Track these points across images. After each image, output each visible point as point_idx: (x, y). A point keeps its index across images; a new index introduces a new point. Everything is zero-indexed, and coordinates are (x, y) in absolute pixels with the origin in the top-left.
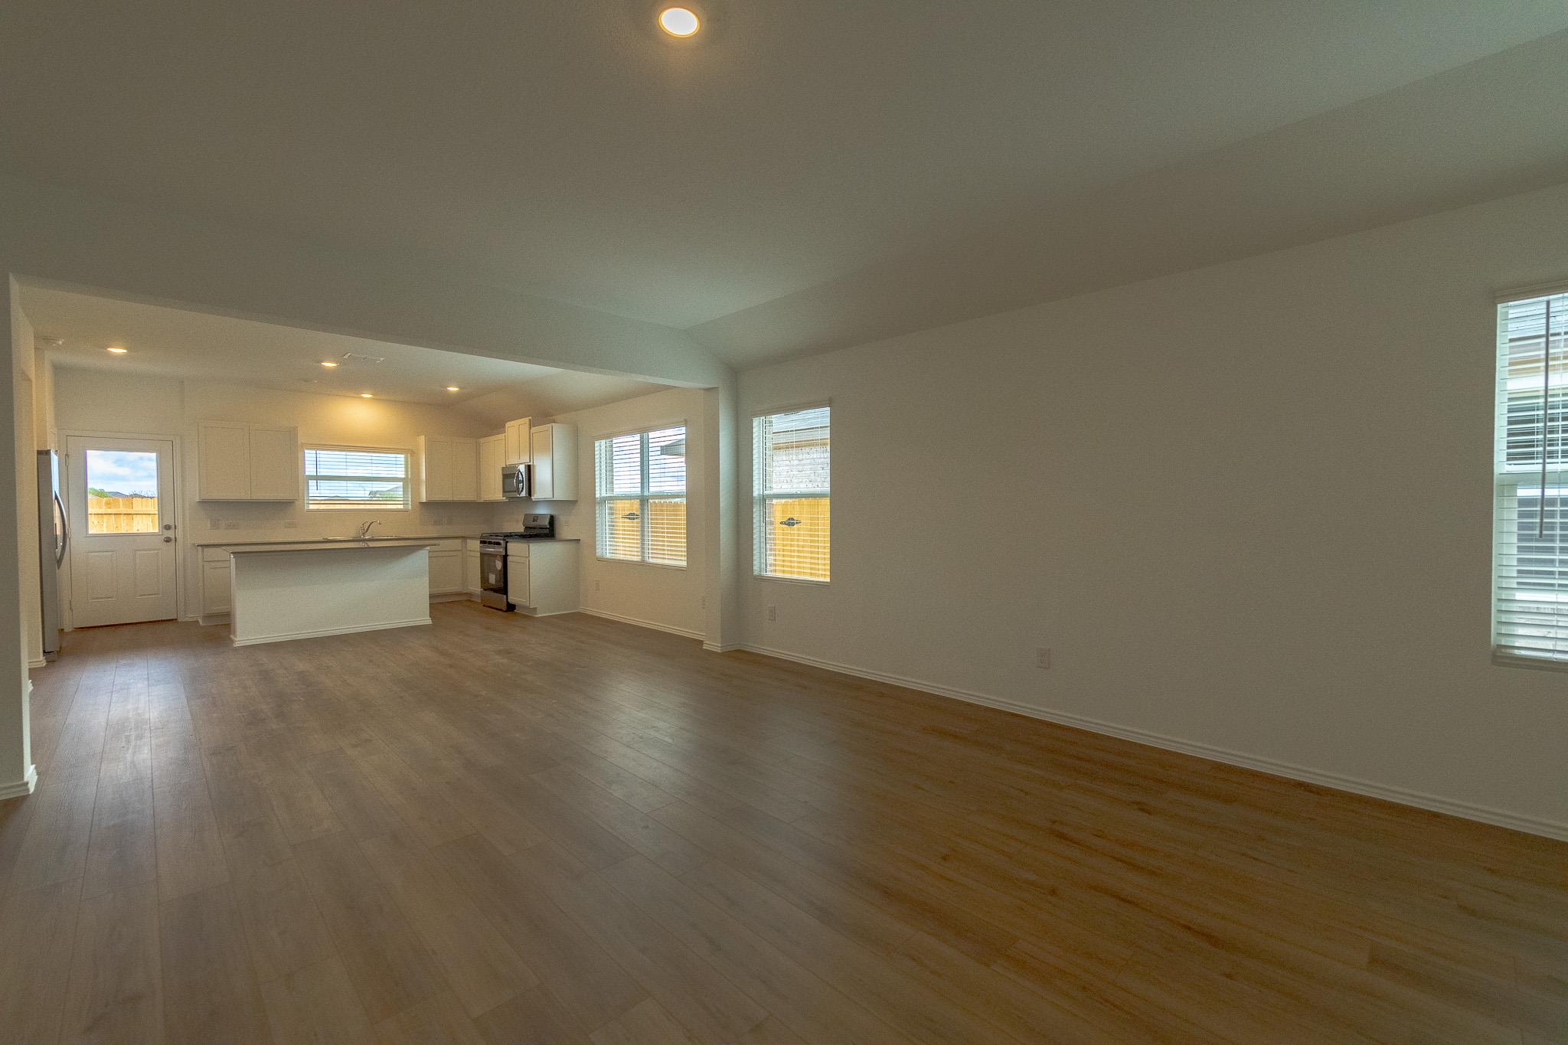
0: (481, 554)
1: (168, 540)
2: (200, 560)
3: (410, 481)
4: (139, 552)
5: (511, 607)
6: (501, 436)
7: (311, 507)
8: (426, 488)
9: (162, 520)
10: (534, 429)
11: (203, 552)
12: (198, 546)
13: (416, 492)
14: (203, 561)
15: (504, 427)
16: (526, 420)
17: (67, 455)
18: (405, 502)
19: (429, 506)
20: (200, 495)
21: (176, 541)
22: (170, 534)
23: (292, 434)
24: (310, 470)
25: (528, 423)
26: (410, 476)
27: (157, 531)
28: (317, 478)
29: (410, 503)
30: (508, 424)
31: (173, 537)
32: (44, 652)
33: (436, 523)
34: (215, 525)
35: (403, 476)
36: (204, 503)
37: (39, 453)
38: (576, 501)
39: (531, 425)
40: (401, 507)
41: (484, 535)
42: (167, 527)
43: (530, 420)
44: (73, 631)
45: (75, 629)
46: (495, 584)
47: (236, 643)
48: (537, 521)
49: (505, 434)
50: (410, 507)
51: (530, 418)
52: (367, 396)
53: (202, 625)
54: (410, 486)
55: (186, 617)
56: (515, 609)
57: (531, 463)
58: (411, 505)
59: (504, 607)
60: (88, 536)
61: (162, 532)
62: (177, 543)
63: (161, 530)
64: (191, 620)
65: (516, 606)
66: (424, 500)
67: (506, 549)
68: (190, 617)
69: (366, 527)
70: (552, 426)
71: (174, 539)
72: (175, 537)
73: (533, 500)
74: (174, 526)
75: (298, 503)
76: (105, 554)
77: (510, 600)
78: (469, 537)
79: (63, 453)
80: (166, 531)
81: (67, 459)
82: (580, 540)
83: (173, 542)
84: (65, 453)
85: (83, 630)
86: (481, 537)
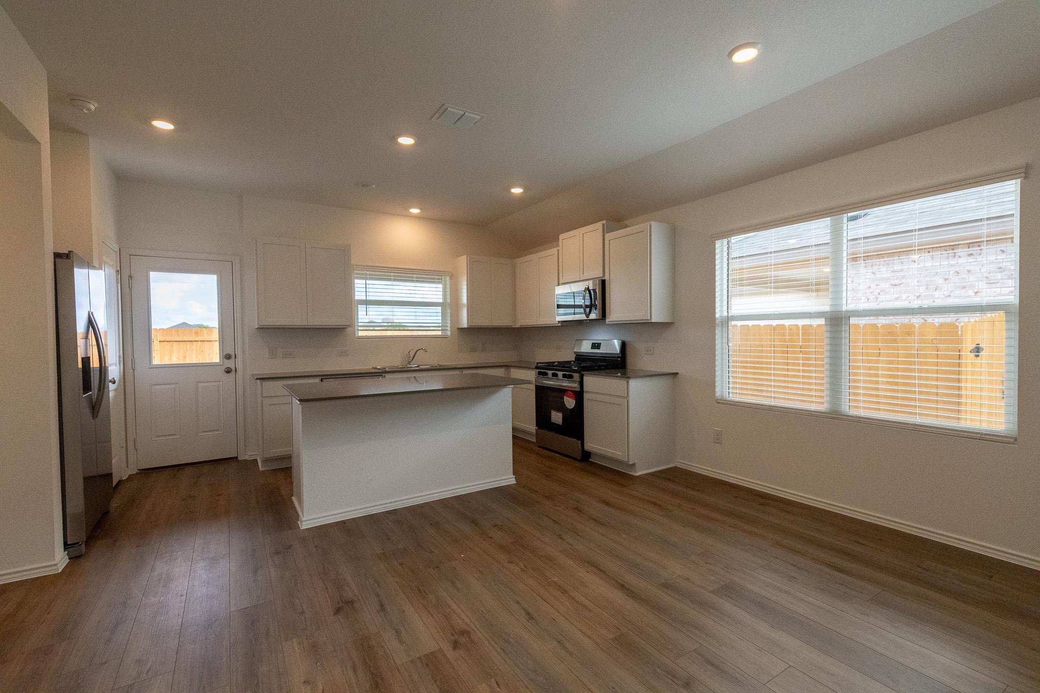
0: (536, 386)
1: (228, 371)
2: (259, 396)
3: (450, 306)
4: (201, 384)
5: (586, 456)
6: (554, 251)
7: (361, 334)
8: (468, 312)
9: (223, 350)
10: (611, 235)
11: (262, 385)
12: (257, 379)
13: (455, 316)
14: (262, 396)
15: (557, 239)
16: (599, 226)
17: (130, 277)
18: (444, 328)
19: (471, 332)
20: (258, 323)
21: (236, 371)
22: (230, 364)
23: (345, 251)
24: (359, 295)
25: (601, 229)
26: (449, 301)
27: (218, 361)
28: (367, 303)
29: (449, 329)
30: (561, 237)
31: (233, 368)
32: (65, 544)
33: (473, 350)
34: (273, 354)
35: (441, 301)
36: (266, 331)
38: (672, 323)
39: (606, 230)
40: (440, 333)
41: (539, 365)
42: (228, 357)
43: (603, 225)
44: (137, 474)
45: (139, 471)
46: (561, 424)
47: (303, 524)
48: (599, 349)
49: (558, 248)
50: (449, 333)
51: (604, 222)
52: (415, 211)
53: (261, 469)
54: (449, 311)
55: (246, 455)
56: (590, 457)
57: (606, 278)
58: (451, 331)
59: (579, 456)
60: (152, 367)
61: (223, 362)
62: (237, 373)
63: (222, 360)
64: (250, 459)
65: (593, 454)
66: (465, 326)
67: (581, 383)
68: (250, 455)
69: (412, 355)
70: (649, 225)
71: (234, 370)
72: (236, 368)
73: (607, 323)
74: (235, 355)
75: (349, 329)
76: (168, 386)
77: (586, 448)
78: (514, 366)
79: (126, 274)
80: (226, 361)
81: (130, 281)
82: (677, 373)
83: (233, 373)
84: (128, 274)
85: (146, 472)
86: (537, 368)
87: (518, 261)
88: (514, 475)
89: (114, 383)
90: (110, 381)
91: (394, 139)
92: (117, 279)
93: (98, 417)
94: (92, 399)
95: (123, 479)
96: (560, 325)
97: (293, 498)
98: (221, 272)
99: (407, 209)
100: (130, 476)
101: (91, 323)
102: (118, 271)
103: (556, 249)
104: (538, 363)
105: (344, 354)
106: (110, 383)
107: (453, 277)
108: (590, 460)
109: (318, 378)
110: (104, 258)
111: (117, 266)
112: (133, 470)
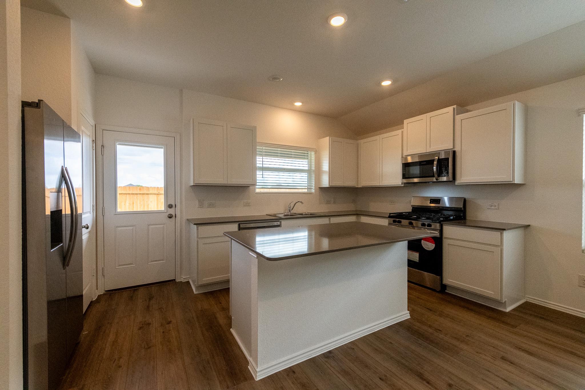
1: (170, 217)
2: (194, 237)
3: (314, 172)
4: (151, 226)
5: (444, 287)
6: (398, 132)
7: (258, 190)
8: (329, 176)
9: (167, 201)
10: (458, 117)
11: (198, 229)
12: (194, 223)
13: (318, 179)
14: (197, 237)
15: (403, 123)
16: (450, 109)
17: (103, 146)
18: (309, 187)
19: (331, 190)
21: (176, 217)
22: (171, 211)
23: (253, 131)
24: (259, 164)
25: (452, 112)
26: (313, 168)
27: (163, 209)
28: (263, 169)
29: (313, 188)
30: (405, 121)
31: (174, 215)
33: (328, 202)
34: (201, 205)
35: (307, 168)
36: (198, 187)
37: (25, 104)
38: (524, 184)
39: (455, 113)
40: (306, 191)
41: (391, 215)
42: (170, 206)
43: (454, 109)
44: (104, 294)
45: (105, 292)
46: (418, 261)
47: (258, 374)
48: (439, 204)
49: (402, 130)
50: (313, 191)
51: (455, 106)
52: (298, 104)
53: (195, 292)
54: (313, 176)
55: (182, 278)
56: (446, 290)
57: (457, 149)
58: (315, 189)
59: (439, 289)
60: (117, 214)
61: (167, 210)
62: (176, 218)
63: (166, 208)
64: (184, 281)
65: (448, 286)
66: (327, 186)
67: (441, 231)
68: (184, 279)
69: (292, 206)
70: (513, 104)
71: (175, 216)
72: (175, 214)
73: (456, 184)
74: (175, 205)
75: (251, 187)
76: (128, 228)
77: (445, 282)
78: (363, 215)
79: (99, 144)
80: (169, 210)
81: (102, 149)
82: (529, 226)
83: (174, 218)
84: (101, 144)
85: (111, 293)
86: (390, 217)
87: (362, 141)
88: (408, 310)
89: (87, 228)
90: (85, 227)
91: (327, 20)
92: (93, 147)
93: (69, 266)
94: (63, 251)
95: (94, 300)
96: (403, 185)
97: (231, 330)
98: (167, 145)
99: (292, 103)
100: (99, 296)
101: (64, 177)
102: (94, 140)
103: (400, 131)
104: (390, 214)
105: (248, 205)
106: (84, 229)
107: (318, 153)
108: (446, 291)
109: (237, 223)
110: (83, 128)
111: (93, 137)
112: (101, 291)
